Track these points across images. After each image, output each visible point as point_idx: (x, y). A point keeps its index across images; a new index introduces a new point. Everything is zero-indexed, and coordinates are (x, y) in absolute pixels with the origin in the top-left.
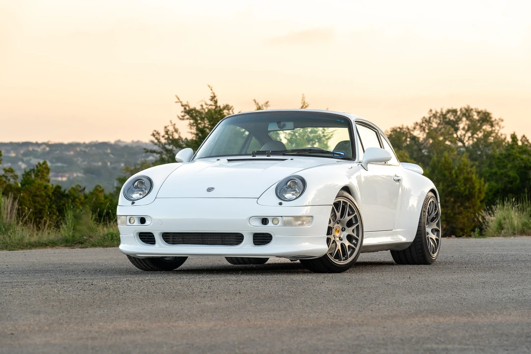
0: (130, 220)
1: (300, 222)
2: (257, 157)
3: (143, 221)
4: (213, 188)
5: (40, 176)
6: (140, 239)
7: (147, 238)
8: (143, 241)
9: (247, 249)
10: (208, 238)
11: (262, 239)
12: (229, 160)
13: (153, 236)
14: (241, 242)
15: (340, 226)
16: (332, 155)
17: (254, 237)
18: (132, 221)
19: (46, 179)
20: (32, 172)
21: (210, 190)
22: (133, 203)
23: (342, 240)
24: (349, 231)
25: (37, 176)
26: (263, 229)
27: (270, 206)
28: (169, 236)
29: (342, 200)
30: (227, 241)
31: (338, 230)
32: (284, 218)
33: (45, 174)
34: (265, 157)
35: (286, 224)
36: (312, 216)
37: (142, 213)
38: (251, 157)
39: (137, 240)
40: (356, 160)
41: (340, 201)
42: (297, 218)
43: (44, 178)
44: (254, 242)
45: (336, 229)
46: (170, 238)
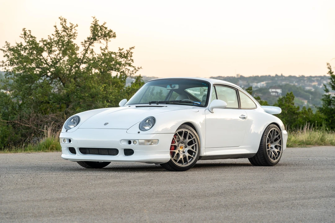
0: (64, 140)
1: (150, 143)
2: (152, 105)
3: (70, 141)
4: (107, 123)
5: (288, 101)
6: (70, 151)
7: (72, 150)
8: (71, 152)
9: (121, 157)
10: (102, 151)
11: (129, 152)
12: (136, 107)
13: (75, 149)
14: (118, 153)
15: (183, 145)
16: (192, 104)
17: (124, 151)
18: (65, 141)
19: (291, 102)
20: (284, 98)
21: (106, 124)
22: (67, 131)
23: (184, 153)
24: (189, 148)
25: (286, 101)
26: (129, 147)
27: (134, 134)
28: (86, 150)
29: (184, 130)
30: (112, 153)
31: (182, 147)
32: (140, 140)
33: (291, 100)
34: (156, 105)
35: (141, 144)
36: (158, 140)
37: (69, 137)
38: (148, 105)
39: (67, 152)
40: (207, 107)
41: (183, 131)
42: (148, 141)
43: (290, 102)
44: (125, 154)
45: (181, 147)
46: (84, 151)
